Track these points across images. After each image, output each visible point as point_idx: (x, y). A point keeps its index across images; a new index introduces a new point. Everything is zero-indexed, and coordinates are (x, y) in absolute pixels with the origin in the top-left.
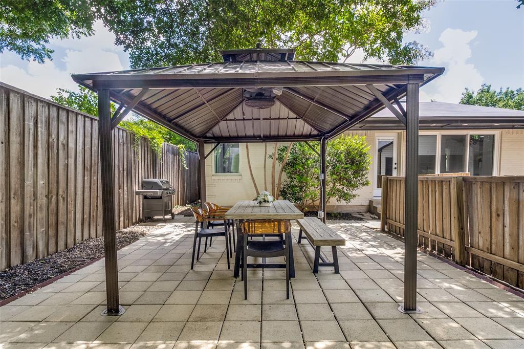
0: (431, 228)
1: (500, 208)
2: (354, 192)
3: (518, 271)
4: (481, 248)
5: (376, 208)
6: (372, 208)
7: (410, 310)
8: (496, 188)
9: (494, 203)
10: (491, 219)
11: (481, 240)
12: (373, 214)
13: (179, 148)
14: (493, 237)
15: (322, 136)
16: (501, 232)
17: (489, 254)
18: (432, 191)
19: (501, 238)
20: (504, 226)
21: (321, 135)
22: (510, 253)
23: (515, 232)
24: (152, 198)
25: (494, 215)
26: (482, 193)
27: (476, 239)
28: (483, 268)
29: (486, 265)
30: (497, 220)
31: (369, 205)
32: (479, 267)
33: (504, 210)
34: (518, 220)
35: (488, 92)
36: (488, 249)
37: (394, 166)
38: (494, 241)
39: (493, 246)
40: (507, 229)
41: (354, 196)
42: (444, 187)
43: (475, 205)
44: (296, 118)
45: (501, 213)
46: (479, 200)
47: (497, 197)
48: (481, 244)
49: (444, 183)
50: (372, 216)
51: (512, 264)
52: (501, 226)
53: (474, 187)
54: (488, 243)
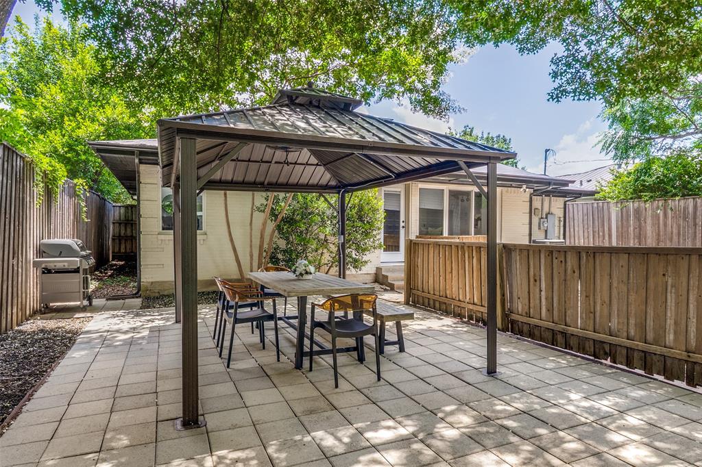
0: (468, 298)
1: (537, 274)
2: (365, 258)
3: (553, 330)
4: (520, 313)
5: (387, 277)
6: (381, 277)
7: (492, 373)
8: (534, 255)
9: (532, 270)
10: (529, 285)
11: (520, 306)
12: (382, 284)
13: (76, 185)
14: (531, 301)
15: (343, 187)
16: (538, 296)
17: (528, 318)
18: (469, 257)
19: (538, 301)
20: (541, 291)
21: (339, 187)
22: (546, 315)
23: (550, 295)
24: (57, 272)
25: (532, 280)
26: (520, 259)
27: (515, 305)
28: (522, 332)
29: (526, 329)
30: (535, 285)
31: (376, 274)
32: (519, 332)
33: (540, 276)
34: (553, 284)
35: (471, 135)
36: (526, 313)
37: (402, 224)
38: (532, 305)
39: (531, 310)
40: (543, 293)
41: (366, 262)
42: (482, 253)
43: (514, 271)
44: (317, 165)
45: (538, 279)
46: (518, 267)
47: (534, 264)
48: (520, 310)
49: (482, 249)
50: (382, 287)
51: (548, 325)
52: (538, 290)
53: (513, 253)
54: (527, 307)
